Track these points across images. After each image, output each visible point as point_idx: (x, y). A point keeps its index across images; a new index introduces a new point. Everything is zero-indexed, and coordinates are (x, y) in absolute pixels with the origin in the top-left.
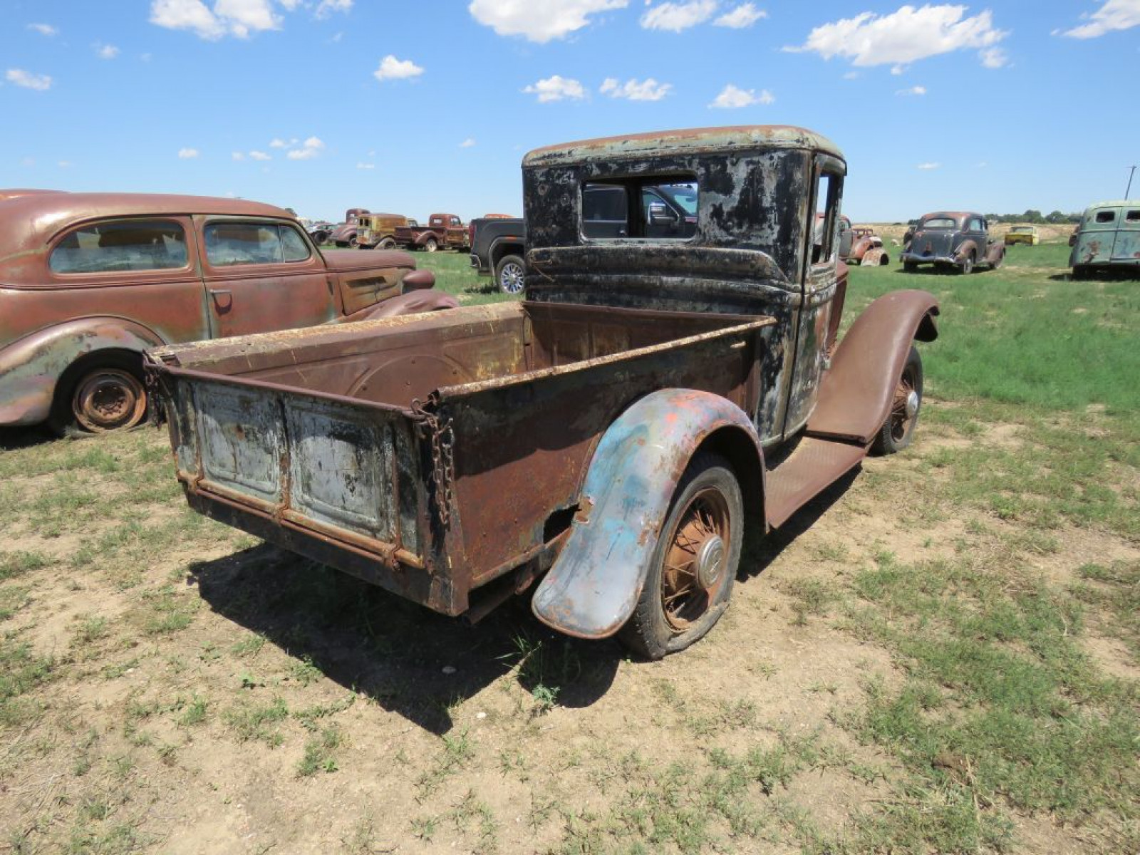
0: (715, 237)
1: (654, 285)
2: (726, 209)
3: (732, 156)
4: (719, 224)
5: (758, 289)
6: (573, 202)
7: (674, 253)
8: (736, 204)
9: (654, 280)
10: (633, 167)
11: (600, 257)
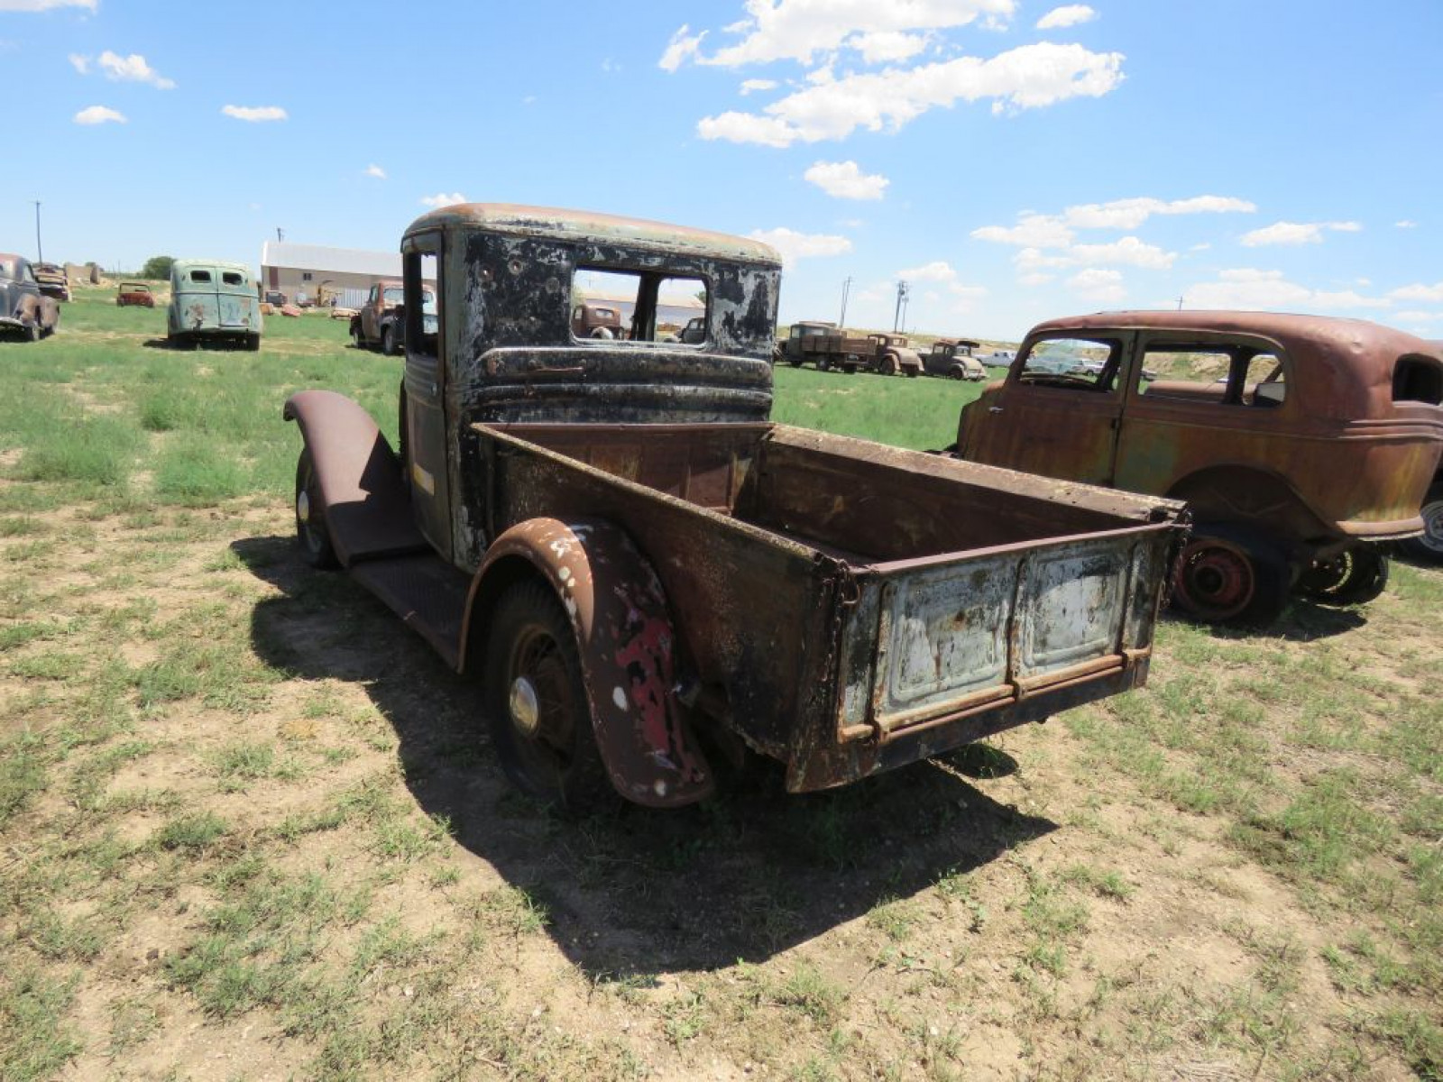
0: (726, 345)
1: (664, 396)
2: (737, 317)
3: (744, 267)
4: (730, 332)
5: (762, 397)
6: (564, 290)
7: (690, 361)
8: (745, 314)
9: (666, 389)
10: (646, 260)
11: (603, 363)
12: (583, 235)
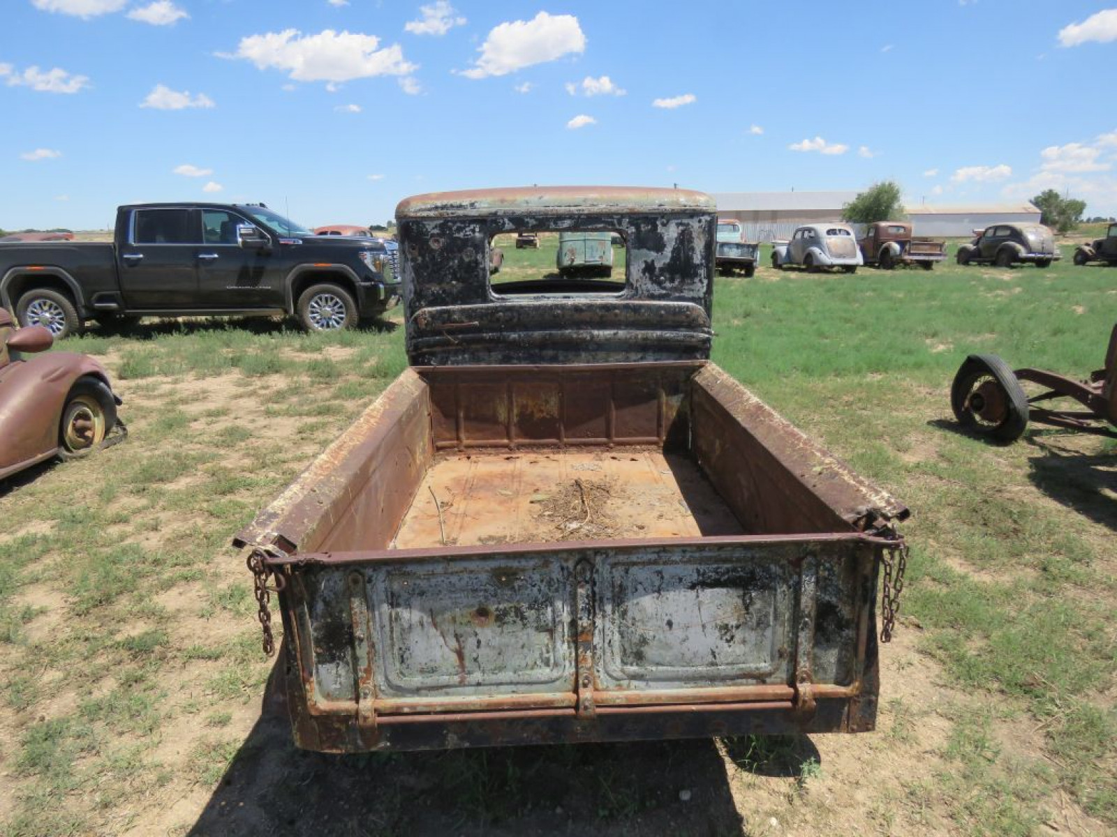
0: (648, 291)
1: (584, 340)
2: (658, 265)
3: (663, 217)
4: (651, 279)
5: (693, 337)
6: (479, 257)
7: (607, 308)
8: (668, 261)
9: (585, 334)
10: (555, 223)
11: (520, 315)
12: (493, 210)
